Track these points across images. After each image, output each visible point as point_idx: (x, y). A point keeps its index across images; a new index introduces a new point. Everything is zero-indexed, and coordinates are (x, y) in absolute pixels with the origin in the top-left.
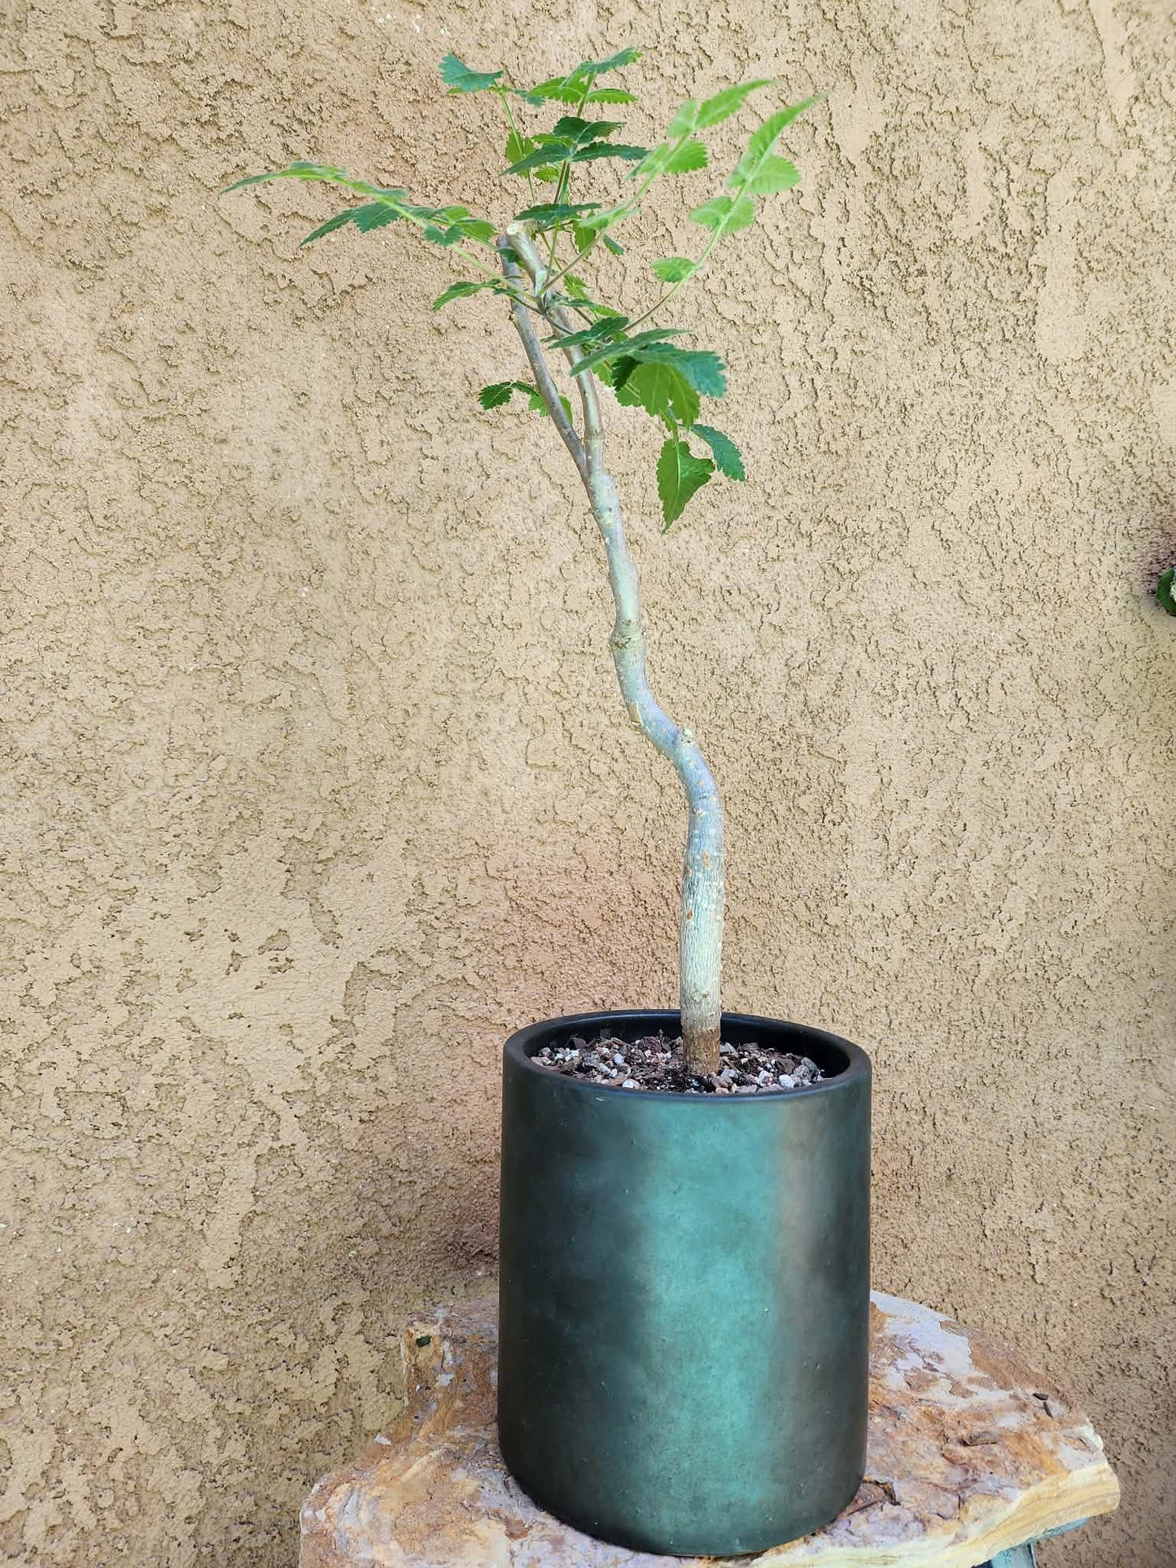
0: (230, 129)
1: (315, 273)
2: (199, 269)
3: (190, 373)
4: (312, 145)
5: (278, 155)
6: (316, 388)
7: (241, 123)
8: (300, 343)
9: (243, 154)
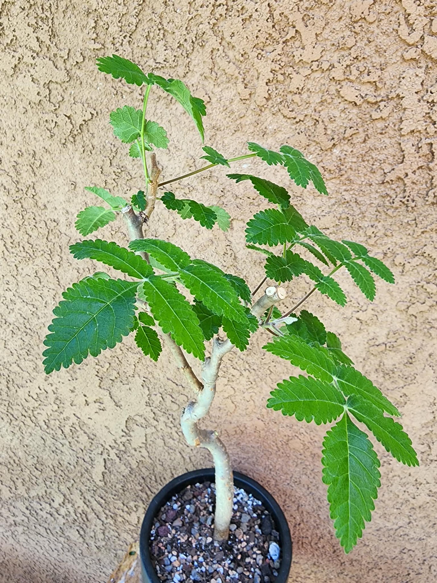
0: (11, 37)
1: (66, 116)
2: (17, 123)
3: (26, 178)
4: (50, 33)
5: (35, 45)
6: (78, 180)
7: (14, 31)
8: (67, 156)
9: (20, 50)
